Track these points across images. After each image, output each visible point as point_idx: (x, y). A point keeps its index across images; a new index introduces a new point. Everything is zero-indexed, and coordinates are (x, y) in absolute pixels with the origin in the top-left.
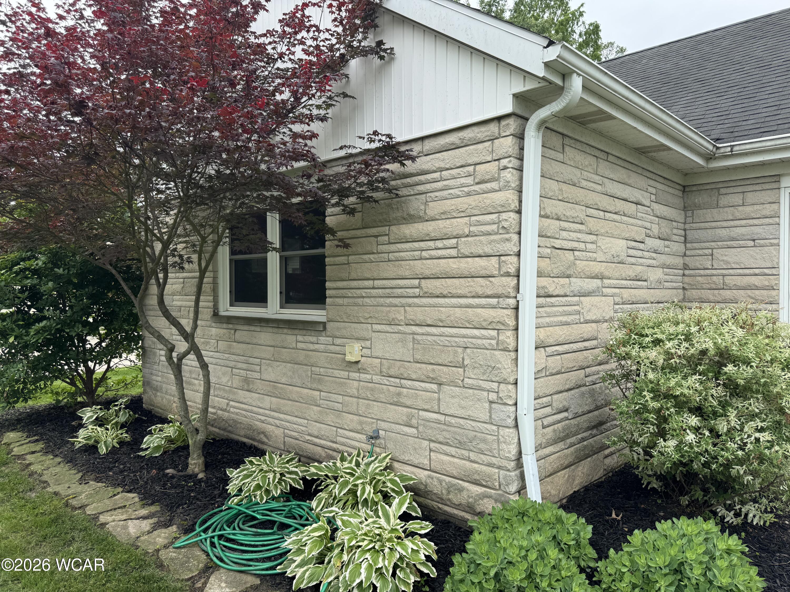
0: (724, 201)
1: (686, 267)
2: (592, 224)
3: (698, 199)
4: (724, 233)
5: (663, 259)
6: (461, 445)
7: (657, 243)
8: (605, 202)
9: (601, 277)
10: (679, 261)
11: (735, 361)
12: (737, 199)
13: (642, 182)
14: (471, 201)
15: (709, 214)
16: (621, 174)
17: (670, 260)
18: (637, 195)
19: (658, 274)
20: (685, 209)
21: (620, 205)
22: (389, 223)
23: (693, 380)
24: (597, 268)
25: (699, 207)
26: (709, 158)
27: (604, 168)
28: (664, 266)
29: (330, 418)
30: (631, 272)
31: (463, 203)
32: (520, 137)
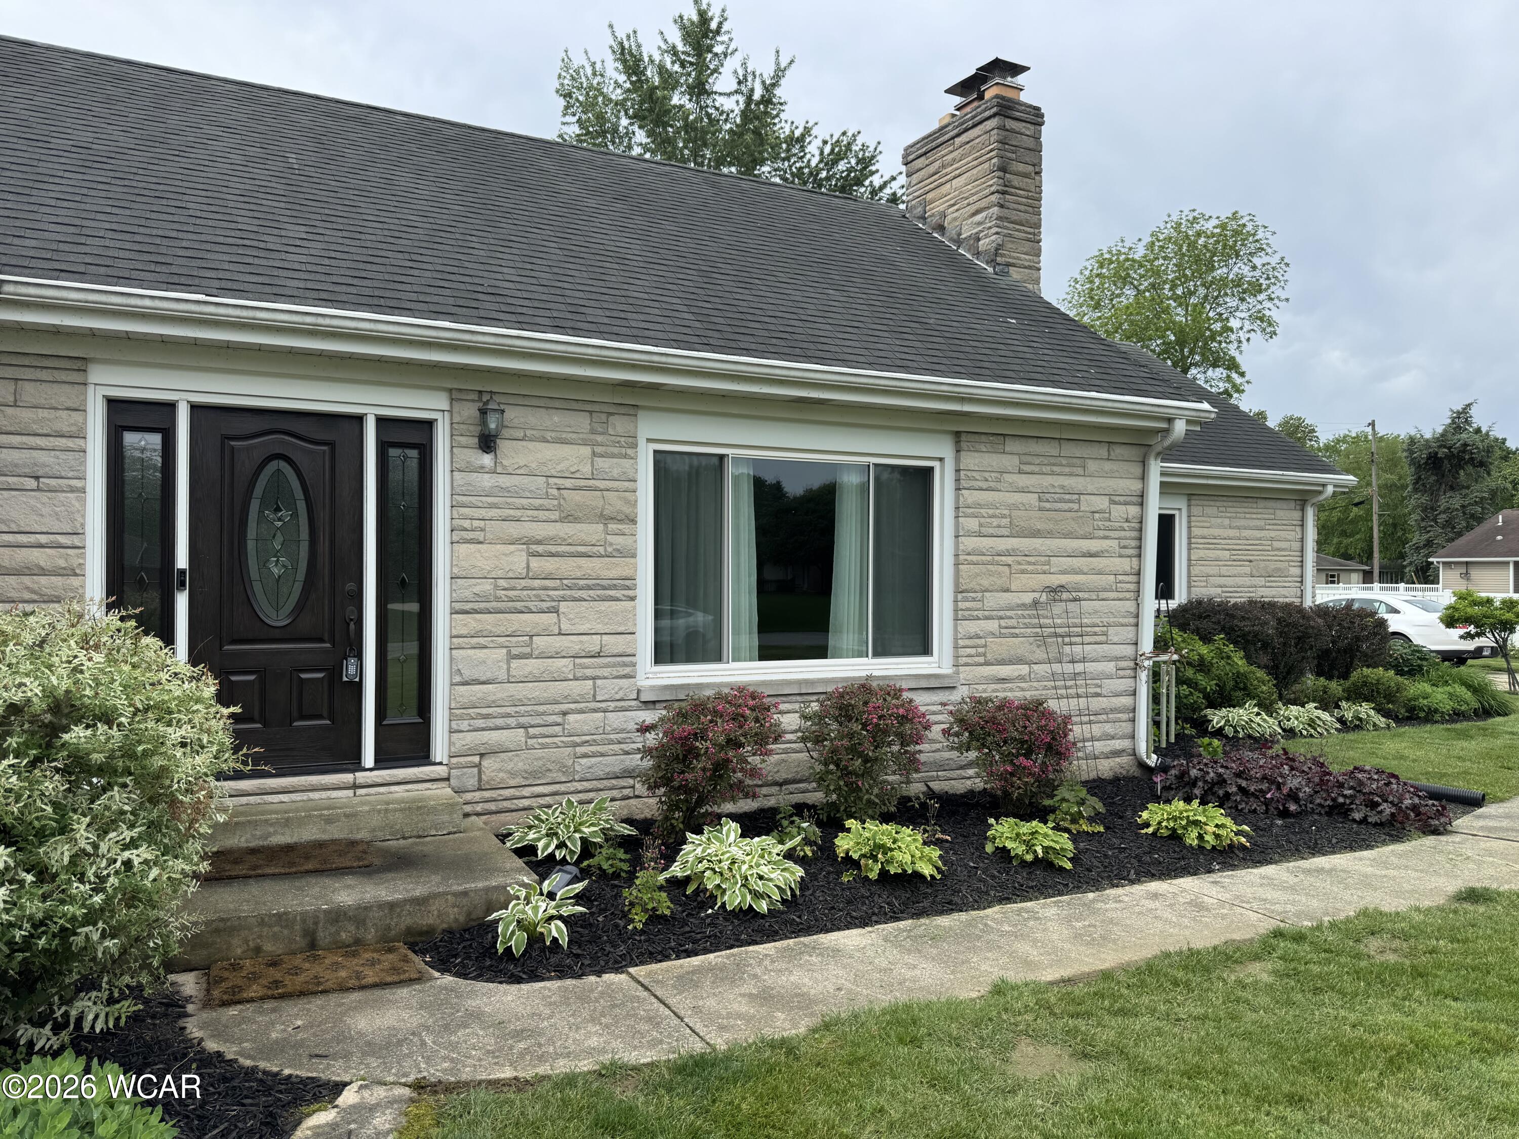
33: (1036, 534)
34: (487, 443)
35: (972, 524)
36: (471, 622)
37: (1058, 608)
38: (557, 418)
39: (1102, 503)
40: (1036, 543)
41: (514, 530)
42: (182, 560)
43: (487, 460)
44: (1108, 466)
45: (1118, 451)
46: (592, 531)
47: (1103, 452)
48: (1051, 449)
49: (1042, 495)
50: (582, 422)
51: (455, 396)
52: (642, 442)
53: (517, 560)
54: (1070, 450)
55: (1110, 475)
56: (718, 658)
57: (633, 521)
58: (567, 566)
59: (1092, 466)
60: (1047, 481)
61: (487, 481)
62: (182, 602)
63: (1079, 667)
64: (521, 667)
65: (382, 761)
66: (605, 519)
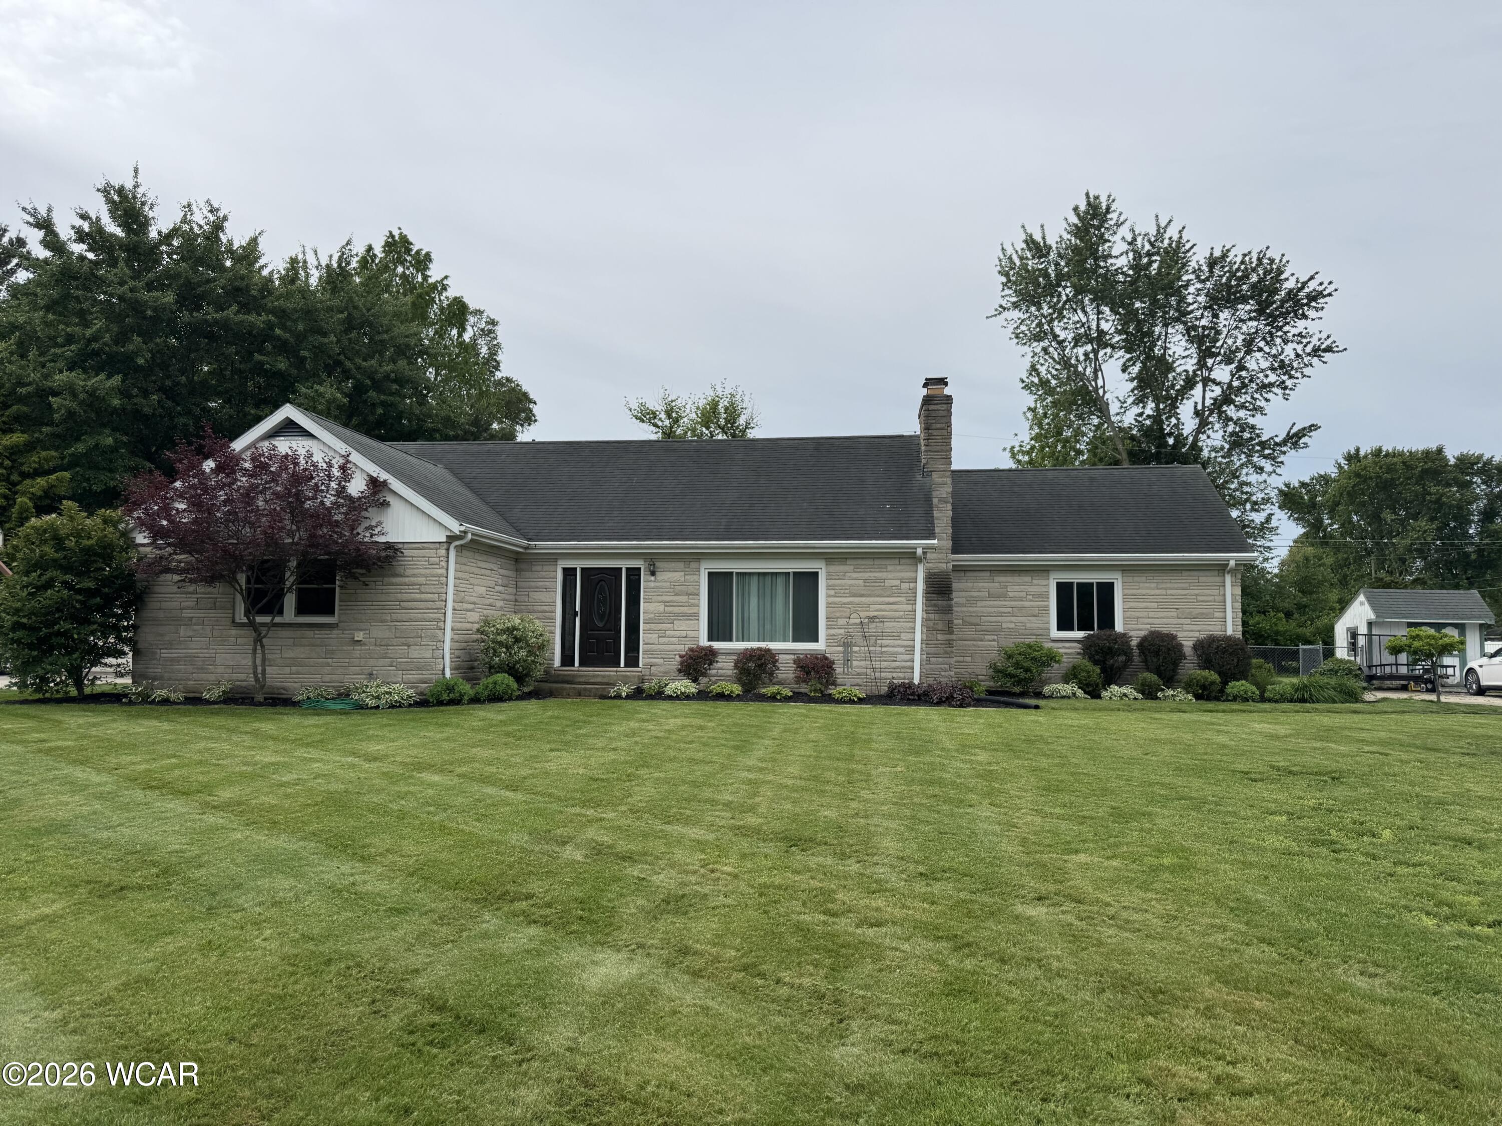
0: (534, 568)
1: (516, 601)
2: (472, 581)
3: (523, 566)
4: (533, 584)
5: (503, 596)
6: (418, 669)
7: (501, 588)
8: (477, 571)
9: (474, 603)
10: (513, 597)
11: (517, 629)
12: (539, 568)
13: (493, 559)
14: (428, 571)
15: (527, 574)
16: (485, 557)
17: (507, 597)
18: (492, 566)
19: (500, 604)
20: (517, 570)
21: (483, 571)
22: (383, 576)
23: (505, 637)
24: (472, 599)
25: (523, 570)
26: (526, 548)
27: (477, 556)
28: (504, 600)
29: (340, 671)
30: (488, 602)
31: (423, 571)
32: (448, 550)
33: (862, 596)
34: (653, 573)
35: (832, 593)
36: (648, 626)
37: (872, 626)
38: (673, 564)
39: (897, 582)
40: (863, 599)
41: (660, 598)
42: (578, 609)
43: (653, 578)
44: (899, 567)
45: (903, 561)
46: (684, 598)
47: (897, 561)
48: (870, 562)
49: (865, 581)
50: (681, 565)
51: (645, 560)
52: (702, 570)
53: (661, 608)
54: (877, 562)
55: (900, 571)
56: (731, 640)
57: (698, 595)
58: (676, 609)
59: (890, 568)
60: (867, 575)
61: (652, 584)
62: (578, 620)
63: (884, 649)
64: (662, 640)
65: (626, 665)
66: (688, 594)
